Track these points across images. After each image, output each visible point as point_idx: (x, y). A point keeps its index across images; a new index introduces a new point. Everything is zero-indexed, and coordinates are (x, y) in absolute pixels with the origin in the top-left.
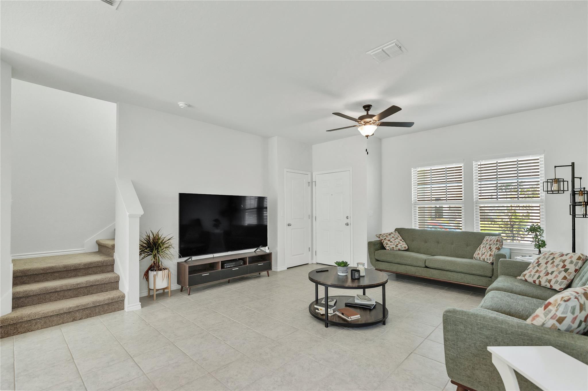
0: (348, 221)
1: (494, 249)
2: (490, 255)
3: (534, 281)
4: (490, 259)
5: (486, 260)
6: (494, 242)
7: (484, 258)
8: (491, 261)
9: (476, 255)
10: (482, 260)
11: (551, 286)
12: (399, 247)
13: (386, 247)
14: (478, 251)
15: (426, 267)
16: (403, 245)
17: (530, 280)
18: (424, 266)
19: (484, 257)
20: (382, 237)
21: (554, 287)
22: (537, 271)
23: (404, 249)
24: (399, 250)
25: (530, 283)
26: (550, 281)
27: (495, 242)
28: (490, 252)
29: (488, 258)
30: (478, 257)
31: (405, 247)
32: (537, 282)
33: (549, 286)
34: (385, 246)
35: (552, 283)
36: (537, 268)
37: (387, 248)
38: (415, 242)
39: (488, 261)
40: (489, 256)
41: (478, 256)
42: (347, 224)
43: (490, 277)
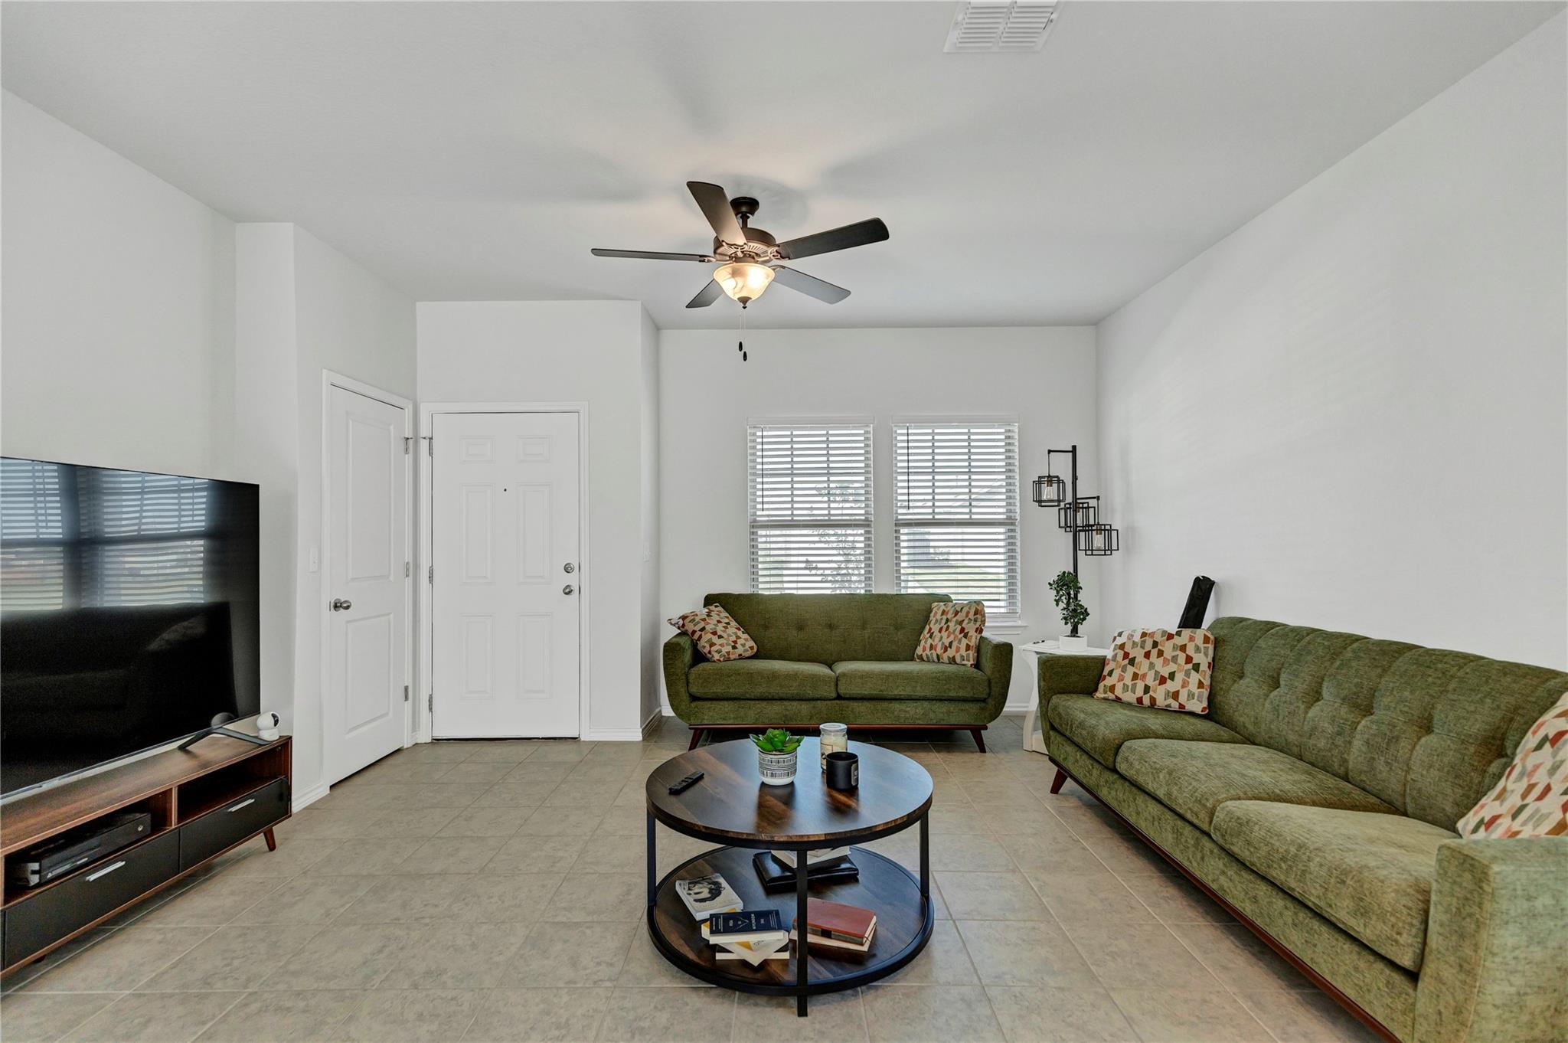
0: (572, 579)
1: (972, 633)
2: (968, 648)
3: (1140, 700)
4: (968, 655)
5: (958, 660)
6: (967, 616)
7: (954, 657)
8: (972, 662)
9: (924, 649)
10: (946, 660)
11: (1181, 706)
12: (740, 650)
13: (710, 652)
14: (930, 641)
15: (839, 697)
16: (746, 644)
17: (1129, 697)
18: (834, 695)
19: (951, 653)
20: (691, 624)
21: (1189, 707)
22: (1135, 676)
23: (749, 654)
24: (741, 657)
25: (1129, 705)
26: (1176, 695)
27: (971, 616)
28: (965, 642)
29: (965, 654)
30: (931, 654)
31: (752, 648)
32: (1146, 701)
33: (1175, 705)
34: (706, 650)
35: (1183, 699)
36: (1131, 670)
37: (717, 656)
38: (772, 630)
39: (964, 662)
40: (966, 651)
41: (933, 651)
42: (568, 591)
43: (984, 701)
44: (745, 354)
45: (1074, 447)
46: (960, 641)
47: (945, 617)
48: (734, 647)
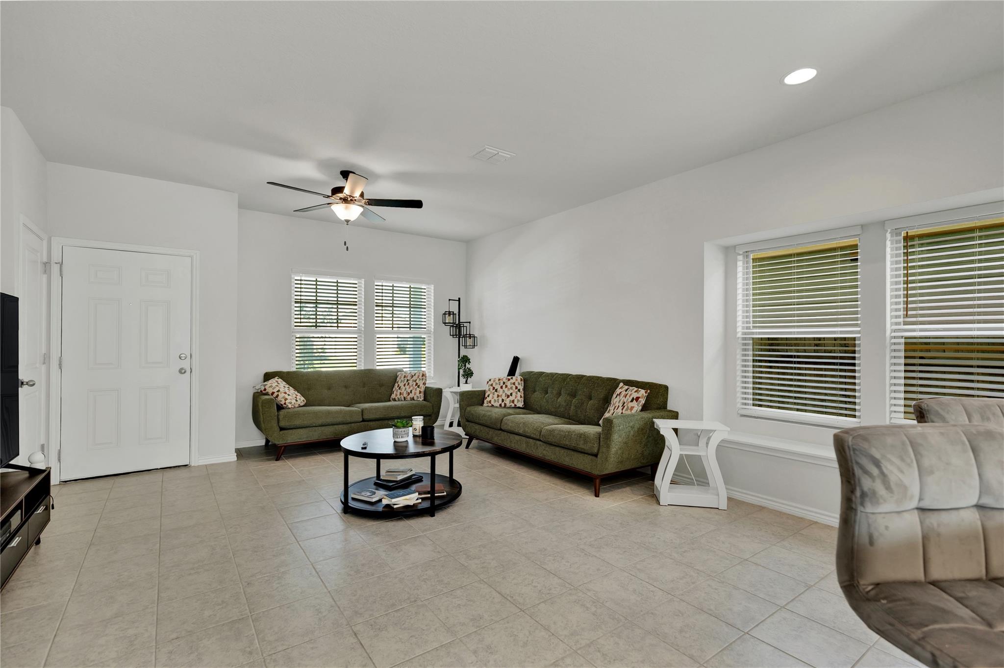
0: (186, 365)
1: (421, 385)
2: (420, 392)
3: (500, 405)
4: (420, 396)
5: (415, 398)
6: (418, 378)
7: (413, 397)
8: (422, 399)
9: (396, 395)
10: (409, 399)
11: (515, 405)
12: (299, 402)
13: (285, 404)
14: (399, 391)
15: (364, 421)
16: (301, 400)
17: (497, 404)
19: (411, 395)
20: (271, 389)
21: (518, 406)
22: (498, 396)
23: (302, 404)
24: (300, 406)
25: (497, 407)
26: (513, 401)
27: (420, 377)
28: (418, 390)
29: (419, 395)
30: (401, 397)
31: (304, 401)
32: (503, 405)
33: (513, 405)
34: (283, 403)
35: (516, 402)
36: (496, 394)
37: (290, 406)
38: (313, 390)
39: (418, 399)
40: (420, 394)
41: (401, 396)
42: (182, 371)
43: (430, 416)
44: (347, 248)
45: (459, 299)
46: (416, 389)
47: (406, 379)
48: (296, 401)
